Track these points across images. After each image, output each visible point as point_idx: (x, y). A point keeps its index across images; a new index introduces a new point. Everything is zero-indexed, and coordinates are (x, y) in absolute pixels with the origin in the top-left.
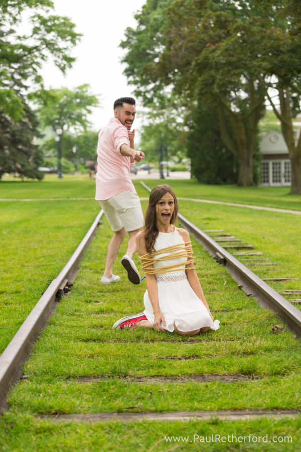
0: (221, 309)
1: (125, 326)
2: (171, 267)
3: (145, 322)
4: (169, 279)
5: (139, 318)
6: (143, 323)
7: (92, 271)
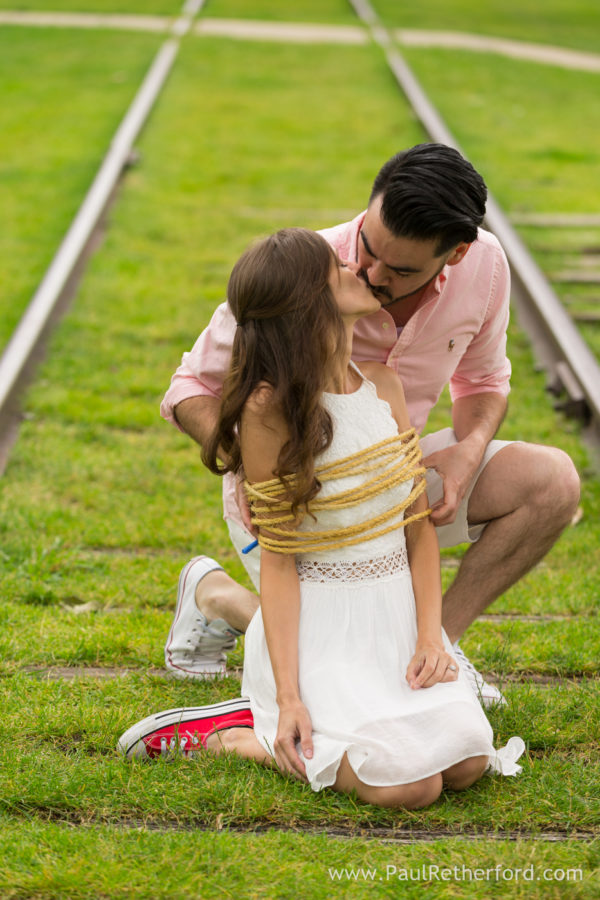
0: (541, 666)
1: (163, 743)
2: (376, 523)
3: (238, 738)
4: (355, 570)
5: (218, 718)
6: (231, 740)
7: (71, 430)
